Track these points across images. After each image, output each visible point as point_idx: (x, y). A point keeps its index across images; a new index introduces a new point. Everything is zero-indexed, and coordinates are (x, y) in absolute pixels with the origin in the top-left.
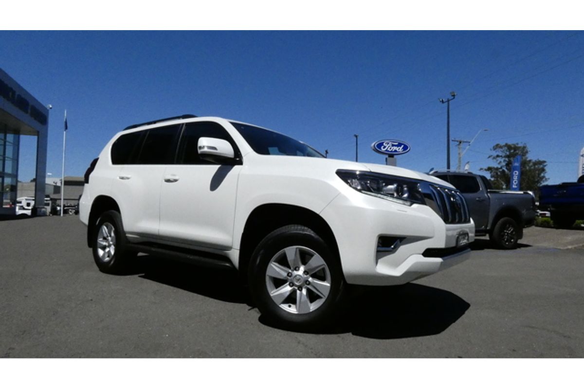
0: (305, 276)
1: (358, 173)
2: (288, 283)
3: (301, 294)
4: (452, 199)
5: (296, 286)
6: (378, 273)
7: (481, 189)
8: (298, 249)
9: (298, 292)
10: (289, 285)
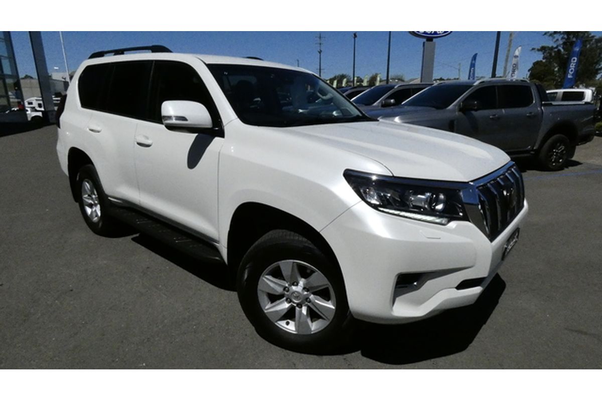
0: (306, 293)
1: (374, 178)
2: (285, 298)
3: (301, 312)
4: (505, 193)
5: (295, 303)
6: (394, 316)
7: (534, 102)
8: (295, 264)
9: (297, 309)
10: (287, 300)
